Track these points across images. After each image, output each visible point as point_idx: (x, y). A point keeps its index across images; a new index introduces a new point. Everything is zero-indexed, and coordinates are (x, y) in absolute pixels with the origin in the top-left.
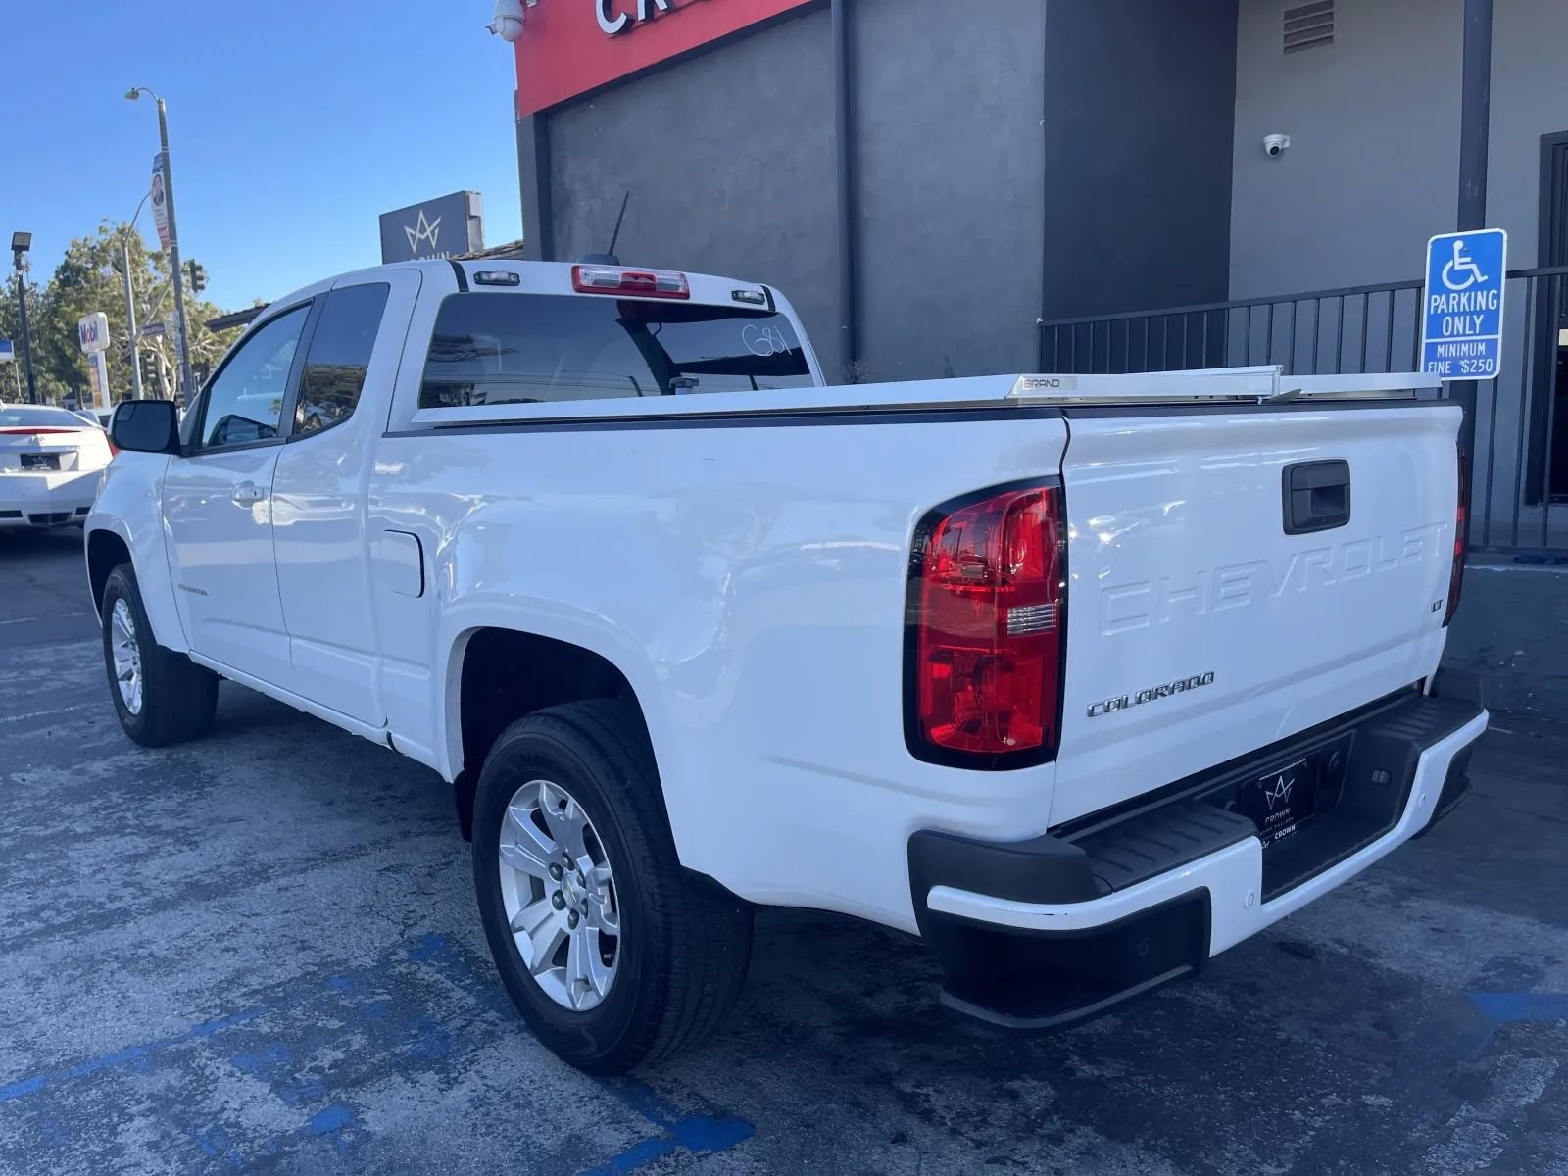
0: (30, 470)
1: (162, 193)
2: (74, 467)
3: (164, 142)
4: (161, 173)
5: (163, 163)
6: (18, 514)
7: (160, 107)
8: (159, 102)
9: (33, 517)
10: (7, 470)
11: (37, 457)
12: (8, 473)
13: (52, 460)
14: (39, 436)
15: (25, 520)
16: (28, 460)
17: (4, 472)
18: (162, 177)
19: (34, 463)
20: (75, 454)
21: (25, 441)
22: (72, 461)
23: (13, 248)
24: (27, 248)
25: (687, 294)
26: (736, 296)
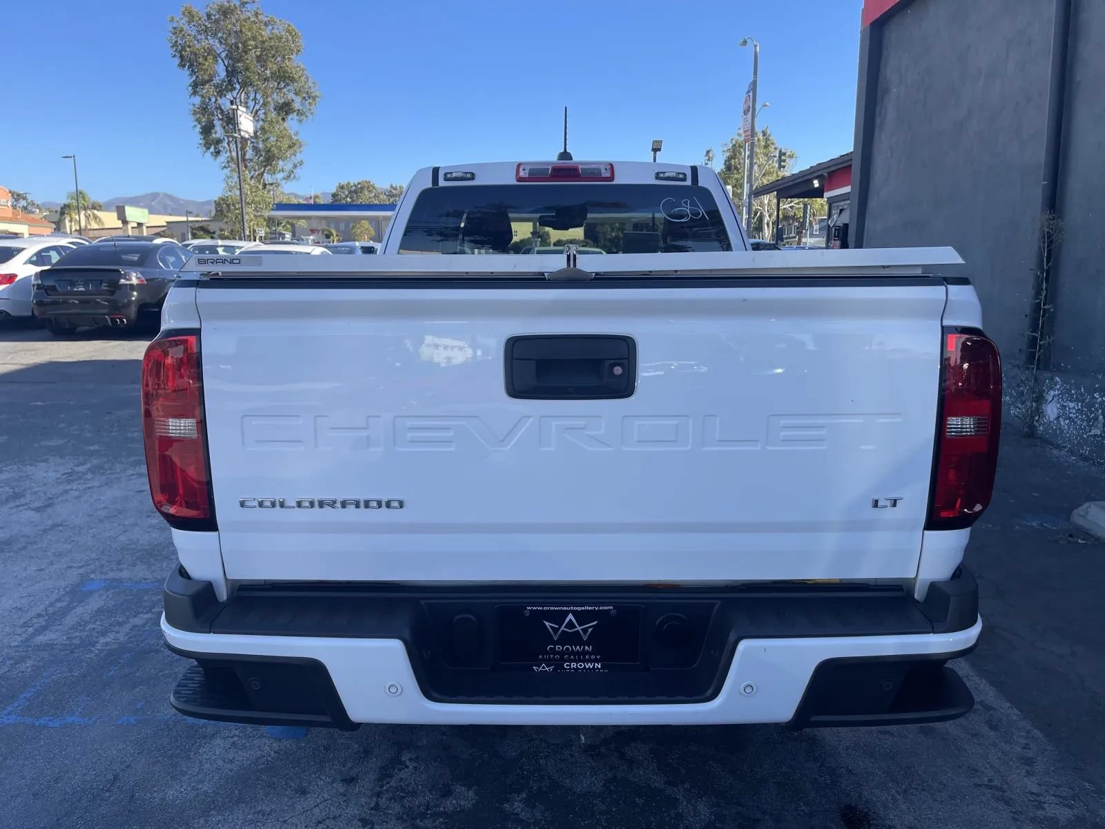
1: (749, 107)
3: (755, 73)
4: (751, 94)
5: (753, 87)
7: (756, 49)
8: (756, 46)
18: (751, 97)
23: (652, 150)
24: (659, 150)
25: (612, 178)
26: (657, 177)
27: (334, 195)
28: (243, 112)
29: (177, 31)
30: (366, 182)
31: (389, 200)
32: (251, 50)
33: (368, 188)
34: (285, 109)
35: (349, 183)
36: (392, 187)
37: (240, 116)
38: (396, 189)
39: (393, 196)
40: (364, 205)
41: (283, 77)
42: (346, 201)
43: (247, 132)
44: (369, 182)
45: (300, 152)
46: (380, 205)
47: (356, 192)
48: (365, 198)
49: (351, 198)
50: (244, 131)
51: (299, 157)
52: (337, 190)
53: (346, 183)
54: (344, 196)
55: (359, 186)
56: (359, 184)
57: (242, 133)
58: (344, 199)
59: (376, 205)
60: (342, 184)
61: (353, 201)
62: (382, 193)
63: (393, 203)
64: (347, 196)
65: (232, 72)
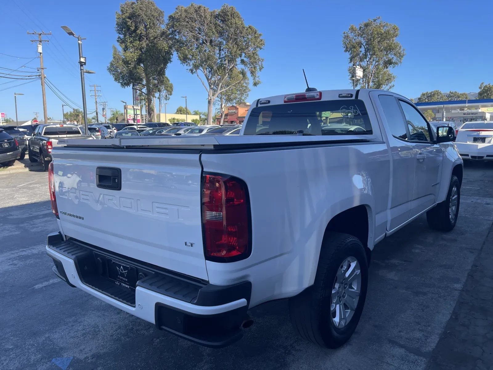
0: (475, 142)
2: (489, 142)
6: (468, 155)
9: (472, 157)
10: (468, 142)
11: (478, 138)
12: (468, 143)
13: (483, 139)
14: (480, 132)
15: (470, 157)
16: (476, 140)
17: (467, 143)
19: (477, 140)
20: (492, 138)
21: (476, 133)
22: (490, 140)
25: (320, 98)
26: (339, 97)
27: (419, 99)
28: (358, 68)
29: (347, 37)
30: (436, 91)
31: (448, 99)
32: (376, 39)
33: (437, 93)
34: (389, 63)
35: (427, 92)
36: (450, 92)
37: (357, 70)
38: (453, 93)
39: (451, 97)
40: (435, 102)
41: (389, 49)
42: (425, 101)
43: (359, 76)
44: (438, 91)
45: (394, 81)
46: (443, 102)
47: (430, 96)
48: (435, 99)
49: (428, 99)
50: (358, 76)
51: (392, 83)
52: (421, 96)
53: (426, 92)
54: (424, 99)
55: (432, 93)
56: (432, 92)
57: (357, 77)
58: (424, 100)
59: (441, 102)
60: (424, 93)
61: (429, 101)
62: (445, 96)
63: (450, 100)
64: (426, 99)
65: (367, 50)
